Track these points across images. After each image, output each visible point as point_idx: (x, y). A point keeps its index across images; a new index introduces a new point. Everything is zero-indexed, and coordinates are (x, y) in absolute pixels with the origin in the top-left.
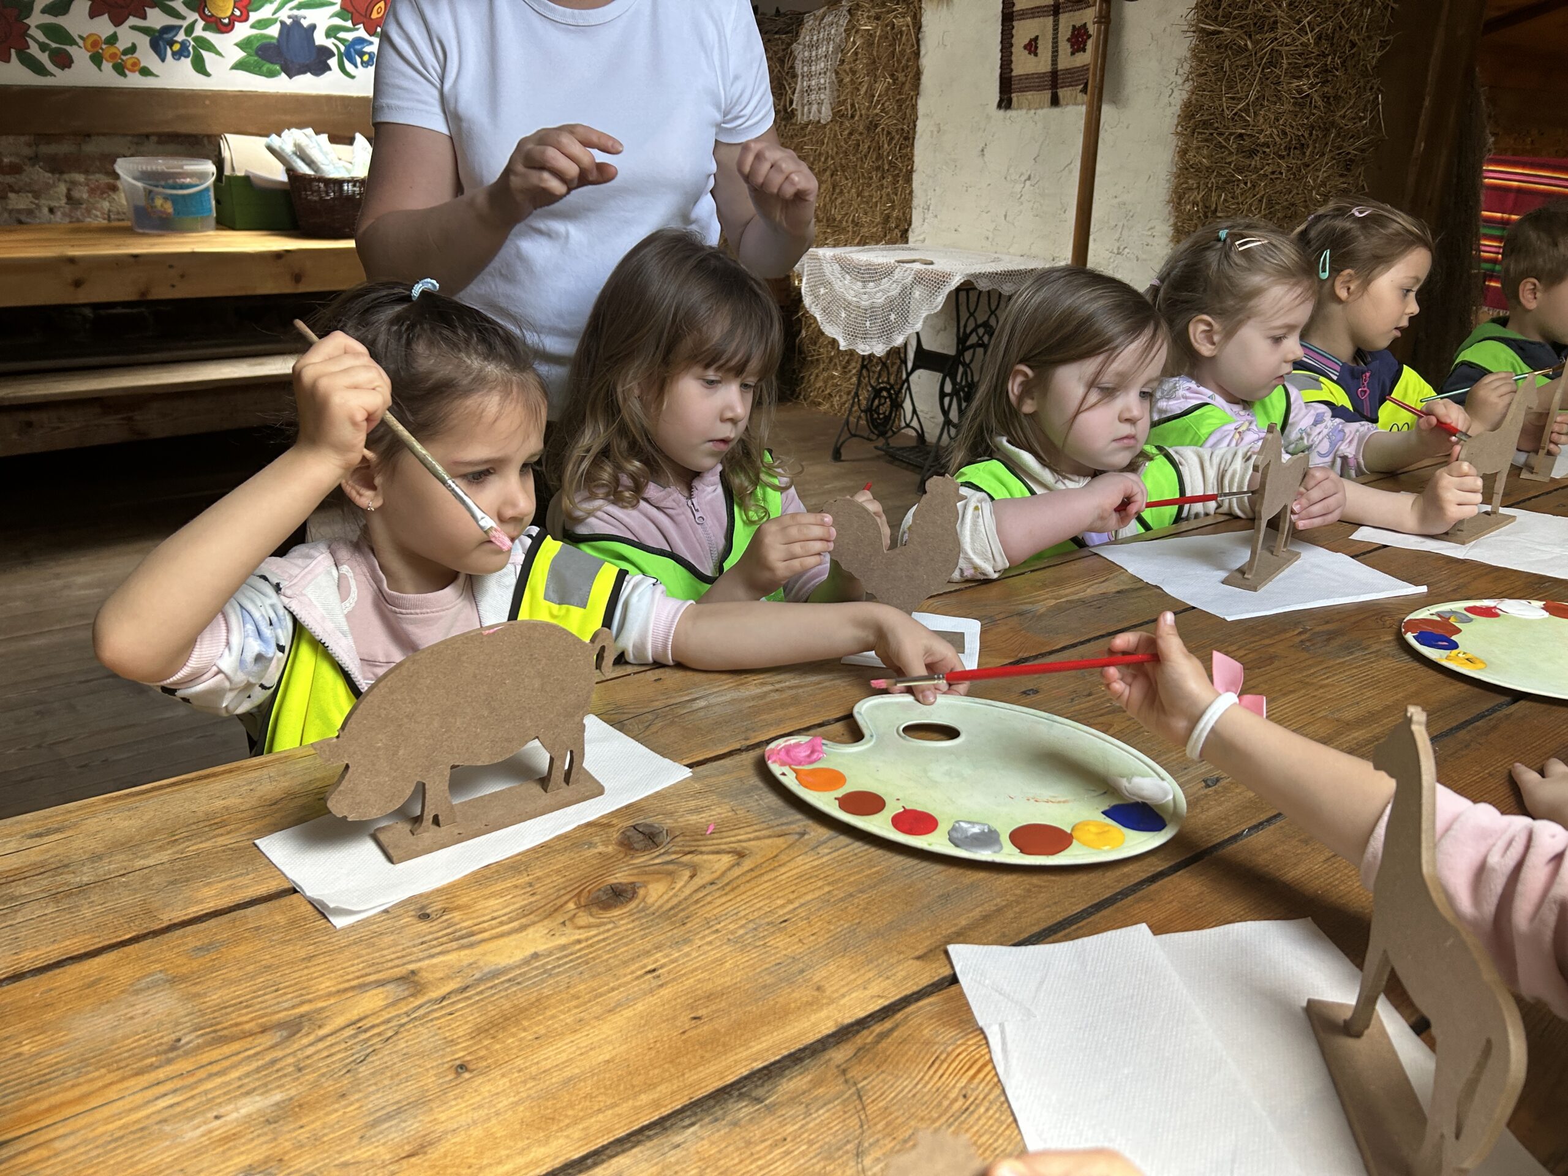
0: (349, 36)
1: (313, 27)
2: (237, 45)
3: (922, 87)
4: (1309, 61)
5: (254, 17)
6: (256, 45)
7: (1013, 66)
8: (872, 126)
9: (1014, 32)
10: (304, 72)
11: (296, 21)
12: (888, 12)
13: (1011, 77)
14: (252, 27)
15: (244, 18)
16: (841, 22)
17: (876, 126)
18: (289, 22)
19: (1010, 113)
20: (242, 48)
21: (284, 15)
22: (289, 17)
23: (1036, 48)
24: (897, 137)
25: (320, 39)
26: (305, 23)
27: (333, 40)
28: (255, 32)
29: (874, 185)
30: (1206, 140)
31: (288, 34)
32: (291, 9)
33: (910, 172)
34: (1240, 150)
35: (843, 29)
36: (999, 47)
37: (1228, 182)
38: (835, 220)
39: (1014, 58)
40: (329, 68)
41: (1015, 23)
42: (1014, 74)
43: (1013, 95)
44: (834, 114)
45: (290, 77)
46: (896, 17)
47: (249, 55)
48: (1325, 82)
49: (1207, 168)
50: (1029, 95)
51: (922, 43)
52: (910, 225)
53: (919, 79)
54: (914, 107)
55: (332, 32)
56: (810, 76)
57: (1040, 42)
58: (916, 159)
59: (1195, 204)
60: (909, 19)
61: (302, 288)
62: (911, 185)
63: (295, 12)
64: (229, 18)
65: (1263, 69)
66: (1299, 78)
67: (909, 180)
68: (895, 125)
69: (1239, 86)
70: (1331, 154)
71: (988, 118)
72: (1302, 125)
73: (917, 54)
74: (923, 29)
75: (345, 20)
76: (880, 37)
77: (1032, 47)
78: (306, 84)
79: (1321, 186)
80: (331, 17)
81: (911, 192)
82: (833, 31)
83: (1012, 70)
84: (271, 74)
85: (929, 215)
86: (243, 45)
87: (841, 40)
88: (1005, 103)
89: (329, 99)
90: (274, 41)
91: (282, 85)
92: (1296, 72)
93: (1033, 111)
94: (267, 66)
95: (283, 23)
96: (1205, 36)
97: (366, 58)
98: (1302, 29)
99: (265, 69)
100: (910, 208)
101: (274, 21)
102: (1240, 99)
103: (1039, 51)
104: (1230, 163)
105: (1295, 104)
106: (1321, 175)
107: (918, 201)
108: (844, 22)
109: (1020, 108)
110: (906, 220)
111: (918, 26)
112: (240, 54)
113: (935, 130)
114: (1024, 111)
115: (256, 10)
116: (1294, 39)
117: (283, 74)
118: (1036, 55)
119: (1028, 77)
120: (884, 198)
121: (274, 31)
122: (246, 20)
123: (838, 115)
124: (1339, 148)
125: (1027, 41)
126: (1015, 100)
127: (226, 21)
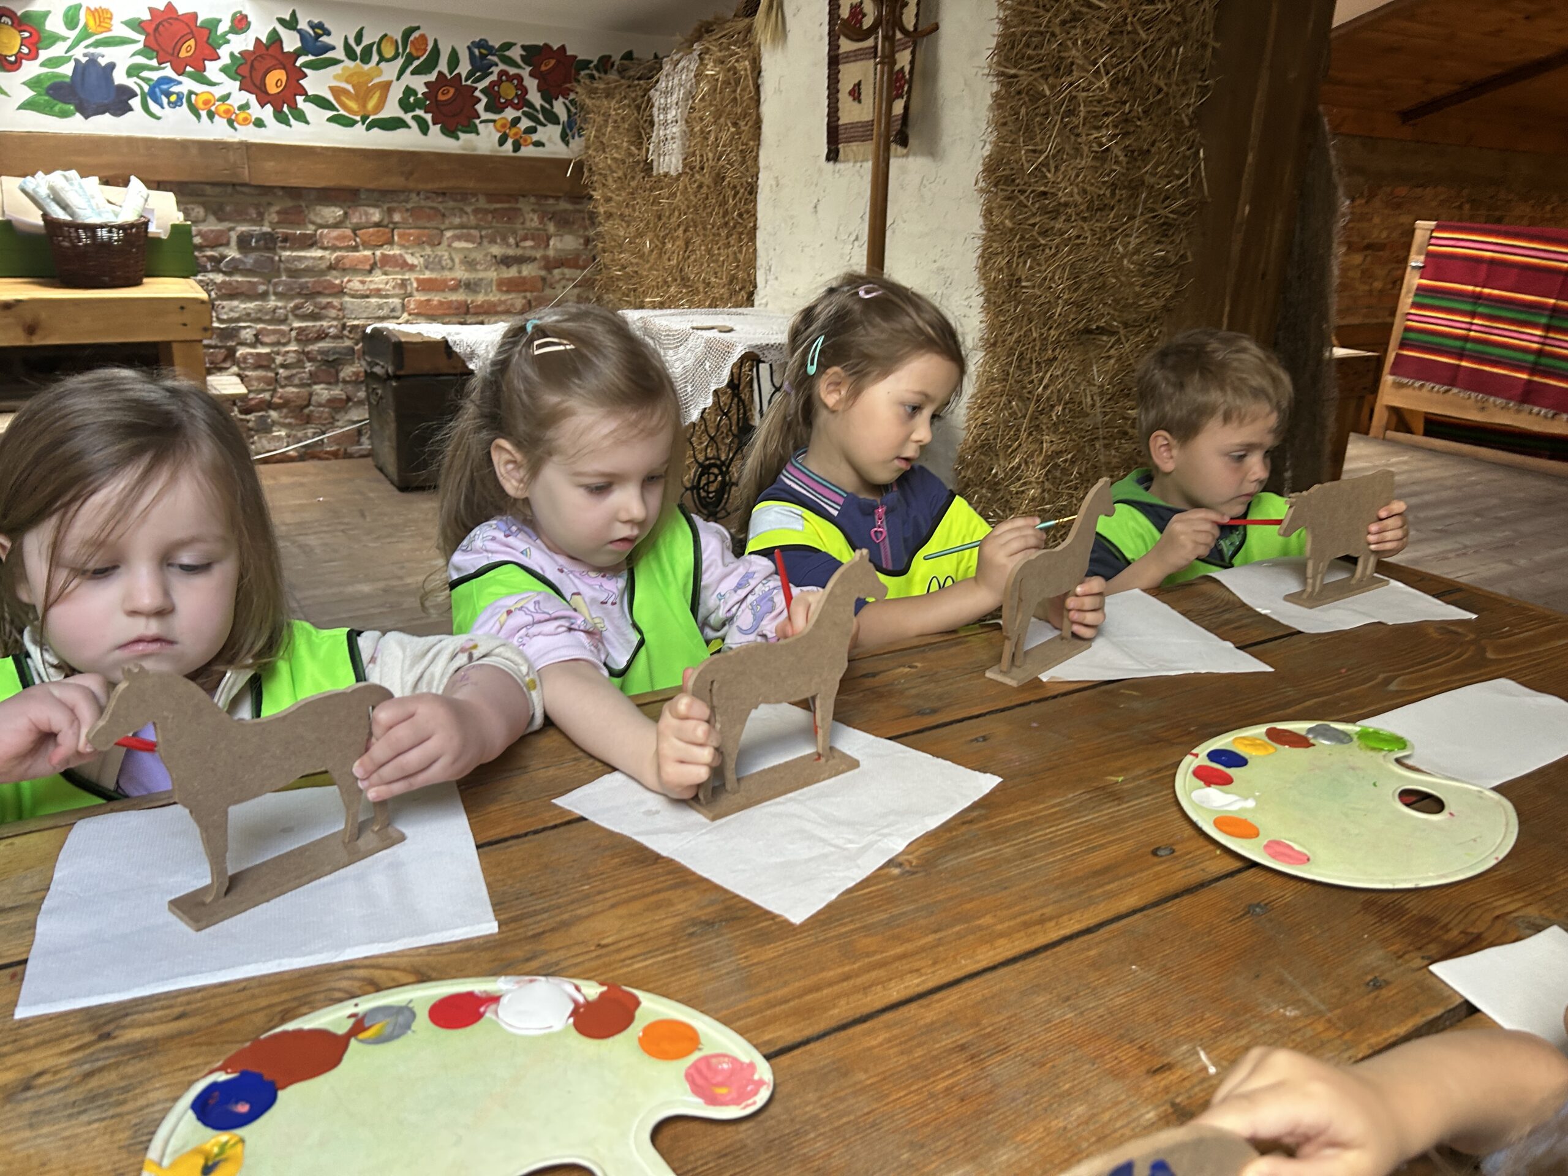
0: (155, 76)
1: (112, 66)
2: (24, 83)
3: (763, 137)
4: (1107, 109)
5: (44, 55)
6: (48, 84)
7: (840, 114)
8: (719, 178)
9: (840, 76)
10: (103, 113)
11: (93, 61)
12: (731, 56)
13: (838, 126)
14: (42, 65)
15: (33, 56)
16: (691, 67)
17: (723, 179)
18: (84, 60)
19: (839, 166)
20: (30, 87)
21: (79, 53)
22: (85, 55)
23: (860, 94)
24: (742, 190)
25: (120, 77)
26: (103, 62)
27: (135, 79)
28: (45, 70)
29: (721, 243)
30: (1009, 199)
31: (83, 74)
32: (87, 47)
33: (755, 228)
34: (1043, 210)
35: (693, 74)
36: (826, 93)
37: (1034, 247)
38: (689, 280)
39: (840, 105)
40: (131, 109)
41: (841, 67)
42: (841, 122)
43: (840, 146)
44: (685, 166)
45: (86, 117)
46: (737, 61)
47: (39, 94)
48: (1126, 134)
49: (1011, 230)
50: (854, 146)
51: (762, 89)
52: (755, 287)
53: (760, 128)
54: (756, 158)
55: (134, 70)
56: (665, 124)
57: (863, 87)
58: (759, 215)
59: (1000, 270)
60: (747, 63)
61: (37, 341)
62: (754, 244)
63: (92, 50)
64: (16, 55)
65: (1062, 118)
66: (1098, 128)
67: (752, 237)
68: (740, 178)
69: (1039, 137)
70: (1143, 219)
71: (820, 171)
72: (1104, 183)
73: (758, 102)
74: (763, 74)
75: (151, 59)
76: (723, 82)
77: (856, 93)
78: (104, 125)
79: (1134, 254)
80: (133, 55)
81: (755, 250)
82: (684, 77)
83: (838, 119)
84: (64, 115)
85: (771, 277)
86: (33, 83)
87: (691, 86)
88: (833, 155)
89: (130, 141)
90: (68, 80)
91: (76, 125)
92: (1094, 121)
93: (859, 164)
94: (59, 106)
95: (77, 61)
96: (1007, 80)
97: (173, 98)
98: (1097, 71)
99: (57, 108)
100: (755, 268)
101: (69, 59)
102: (1041, 152)
103: (863, 97)
104: (1034, 225)
105: (1094, 158)
106: (1134, 242)
107: (761, 262)
108: (693, 66)
109: (847, 161)
110: (750, 281)
111: (757, 71)
112: (28, 94)
113: (774, 183)
114: (851, 164)
115: (46, 48)
116: (1091, 83)
117: (78, 115)
118: (860, 102)
119: (853, 125)
120: (731, 258)
121: (67, 70)
122: (36, 57)
123: (688, 166)
124: (1153, 210)
125: (851, 87)
126: (841, 151)
127: (13, 59)
